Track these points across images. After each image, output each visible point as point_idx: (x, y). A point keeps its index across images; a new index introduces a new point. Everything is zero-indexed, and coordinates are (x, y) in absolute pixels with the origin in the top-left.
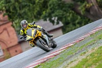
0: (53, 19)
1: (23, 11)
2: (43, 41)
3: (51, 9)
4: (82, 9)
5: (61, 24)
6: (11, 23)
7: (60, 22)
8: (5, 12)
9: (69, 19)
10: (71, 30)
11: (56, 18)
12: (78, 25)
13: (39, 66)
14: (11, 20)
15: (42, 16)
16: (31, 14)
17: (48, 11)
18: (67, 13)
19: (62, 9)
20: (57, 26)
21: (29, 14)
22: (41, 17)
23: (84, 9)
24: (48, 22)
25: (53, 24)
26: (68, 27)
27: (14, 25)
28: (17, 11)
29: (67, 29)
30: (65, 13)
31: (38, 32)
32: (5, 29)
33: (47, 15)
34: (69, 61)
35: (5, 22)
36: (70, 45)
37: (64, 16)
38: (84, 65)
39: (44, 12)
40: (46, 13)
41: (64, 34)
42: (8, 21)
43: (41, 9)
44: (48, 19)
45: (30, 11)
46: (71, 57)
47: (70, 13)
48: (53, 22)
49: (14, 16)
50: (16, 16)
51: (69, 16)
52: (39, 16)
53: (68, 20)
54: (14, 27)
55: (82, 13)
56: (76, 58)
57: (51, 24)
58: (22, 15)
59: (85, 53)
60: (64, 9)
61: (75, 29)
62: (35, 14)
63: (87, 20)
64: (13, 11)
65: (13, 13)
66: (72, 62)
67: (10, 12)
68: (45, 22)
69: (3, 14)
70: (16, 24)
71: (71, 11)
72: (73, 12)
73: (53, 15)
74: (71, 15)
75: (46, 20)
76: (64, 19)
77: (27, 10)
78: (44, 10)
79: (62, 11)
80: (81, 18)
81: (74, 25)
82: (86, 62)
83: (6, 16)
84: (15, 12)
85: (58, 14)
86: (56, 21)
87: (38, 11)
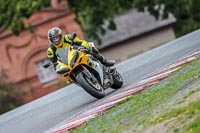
0: (156, 7)
5: (172, 19)
6: (73, 16)
7: (170, 15)
9: (187, 8)
10: (192, 30)
11: (163, 7)
14: (74, 9)
20: (165, 22)
22: (133, 5)
25: (157, 19)
26: (186, 24)
27: (81, 19)
29: (184, 28)
31: (82, 55)
34: (187, 91)
36: (189, 60)
41: (177, 37)
42: (69, 11)
44: (146, 9)
46: (191, 83)
48: (155, 14)
50: (84, 2)
51: (188, 3)
52: (128, 3)
53: (186, 11)
54: (79, 23)
57: (153, 18)
66: (193, 92)
68: (141, 14)
70: (84, 17)
75: (142, 10)
76: (178, 8)
83: (65, 3)
86: (161, 12)
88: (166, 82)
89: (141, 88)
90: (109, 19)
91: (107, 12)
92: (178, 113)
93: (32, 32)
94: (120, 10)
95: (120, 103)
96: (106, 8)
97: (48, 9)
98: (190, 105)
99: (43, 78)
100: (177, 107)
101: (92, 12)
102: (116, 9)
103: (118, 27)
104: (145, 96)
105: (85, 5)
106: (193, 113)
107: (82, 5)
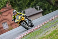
0: (37, 7)
1: (20, 3)
2: (25, 23)
3: (36, 1)
4: (53, 1)
5: (41, 10)
7: (41, 9)
8: (9, 3)
9: (46, 7)
10: (47, 14)
11: (39, 7)
12: (51, 11)
13: (29, 34)
14: (13, 7)
15: (31, 5)
16: (25, 4)
17: (34, 2)
18: (45, 4)
19: (42, 1)
20: (39, 11)
21: (23, 4)
23: (54, 2)
24: (34, 9)
25: (37, 10)
26: (46, 12)
28: (16, 2)
29: (45, 13)
30: (44, 4)
32: (10, 13)
33: (34, 5)
34: (46, 31)
35: (9, 9)
36: (47, 22)
37: (43, 5)
38: (54, 33)
39: (32, 3)
40: (33, 3)
41: (43, 16)
42: (11, 8)
43: (30, 1)
44: (34, 7)
45: (24, 3)
46: (47, 29)
47: (47, 4)
48: (37, 9)
49: (15, 5)
50: (16, 5)
51: (46, 5)
52: (29, 6)
53: (46, 8)
55: (53, 4)
56: (50, 30)
57: (36, 10)
58: (20, 5)
59: (55, 27)
60: (43, 1)
61: (49, 13)
62: (27, 4)
63: (56, 8)
64: (14, 3)
65: (14, 4)
66: (48, 32)
67: (13, 3)
68: (33, 9)
69: (8, 4)
71: (47, 3)
72: (48, 3)
73: (37, 5)
74: (47, 5)
75: (33, 8)
76: (43, 7)
77: (22, 2)
78: (32, 2)
79: (42, 3)
80: (53, 7)
81: (49, 10)
82: (55, 32)
83: (10, 6)
84: (15, 3)
85: (40, 4)
86: (38, 8)
87: (29, 3)
88: (40, 29)
89: (33, 31)
90: (23, 10)
91: (23, 8)
92: (43, 38)
93: (1, 14)
94: (26, 8)
95: (26, 35)
96: (22, 7)
97: (6, 7)
98: (47, 35)
99: (4, 28)
100: (43, 36)
101: (18, 8)
102: (25, 8)
103: (26, 13)
104: (34, 33)
105: (16, 6)
106: (48, 38)
107: (15, 6)
